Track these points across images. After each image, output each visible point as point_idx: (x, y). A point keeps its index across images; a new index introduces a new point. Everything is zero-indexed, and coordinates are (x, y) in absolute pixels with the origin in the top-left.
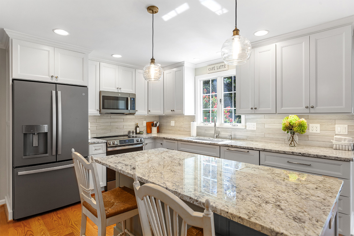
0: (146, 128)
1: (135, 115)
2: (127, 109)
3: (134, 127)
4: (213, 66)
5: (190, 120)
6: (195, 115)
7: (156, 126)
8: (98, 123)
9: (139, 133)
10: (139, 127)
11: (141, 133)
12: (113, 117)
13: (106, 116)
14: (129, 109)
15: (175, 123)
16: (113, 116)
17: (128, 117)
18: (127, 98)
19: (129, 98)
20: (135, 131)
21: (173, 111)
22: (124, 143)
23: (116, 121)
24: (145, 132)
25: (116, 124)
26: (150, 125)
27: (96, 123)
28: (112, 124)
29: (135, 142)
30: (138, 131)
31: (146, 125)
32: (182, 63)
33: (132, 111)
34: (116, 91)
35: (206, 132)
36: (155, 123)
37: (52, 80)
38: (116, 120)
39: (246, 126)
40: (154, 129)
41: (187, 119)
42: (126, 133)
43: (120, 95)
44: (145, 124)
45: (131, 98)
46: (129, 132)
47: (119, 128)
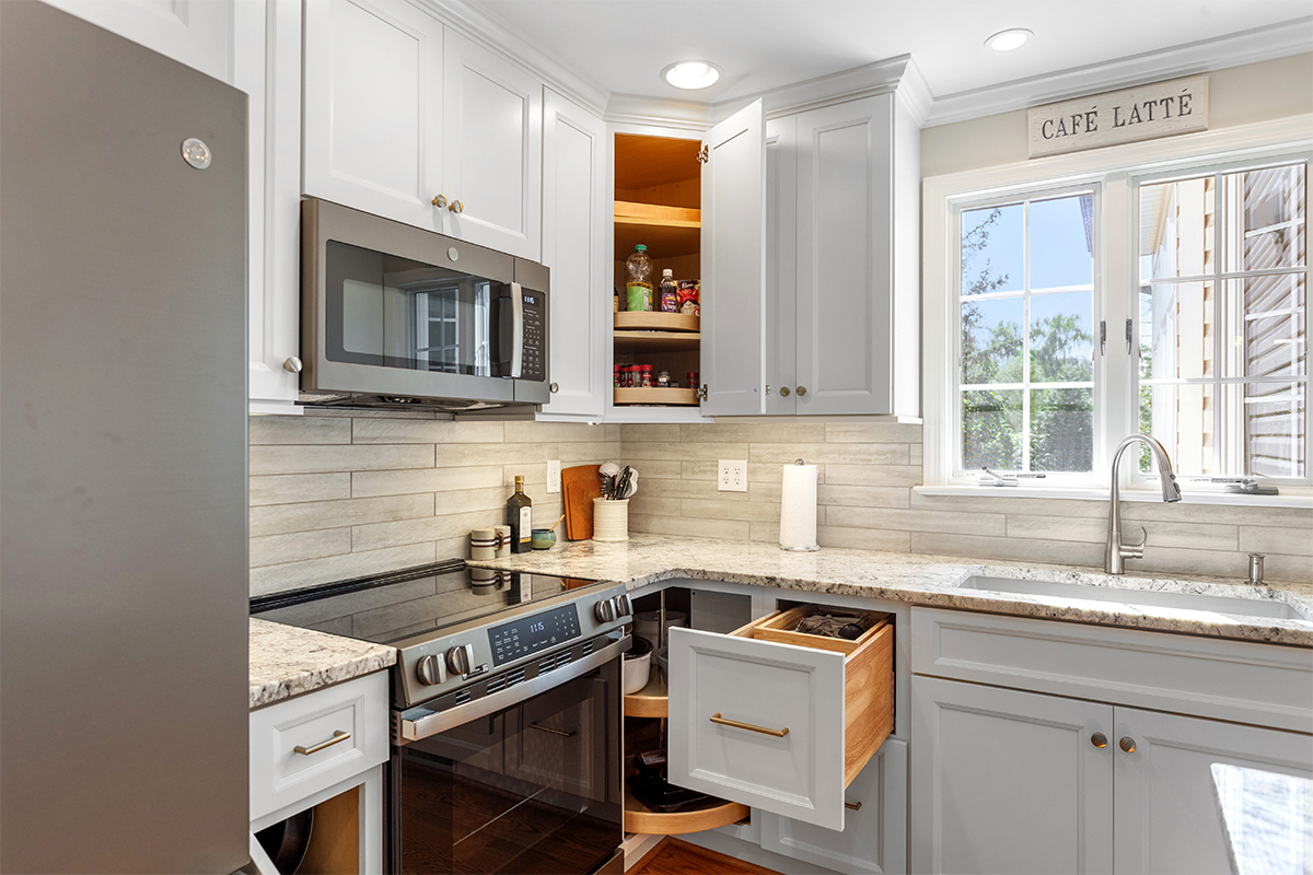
0: (560, 506)
1: (538, 417)
3: (496, 504)
4: (1082, 107)
5: (880, 453)
6: (919, 421)
7: (616, 489)
9: (531, 547)
10: (527, 502)
11: (541, 540)
12: (369, 433)
13: (316, 426)
14: (516, 371)
15: (751, 472)
16: (370, 426)
17: (465, 431)
19: (516, 289)
20: (507, 531)
21: (801, 391)
22: (522, 643)
23: (384, 464)
24: (558, 531)
25: (390, 485)
26: (585, 488)
28: (363, 486)
29: (588, 629)
30: (525, 534)
31: (559, 489)
32: (886, 66)
35: (1014, 532)
36: (611, 470)
38: (389, 456)
40: (612, 514)
41: (854, 448)
42: (451, 550)
43: (454, 255)
46: (472, 541)
47: (406, 514)
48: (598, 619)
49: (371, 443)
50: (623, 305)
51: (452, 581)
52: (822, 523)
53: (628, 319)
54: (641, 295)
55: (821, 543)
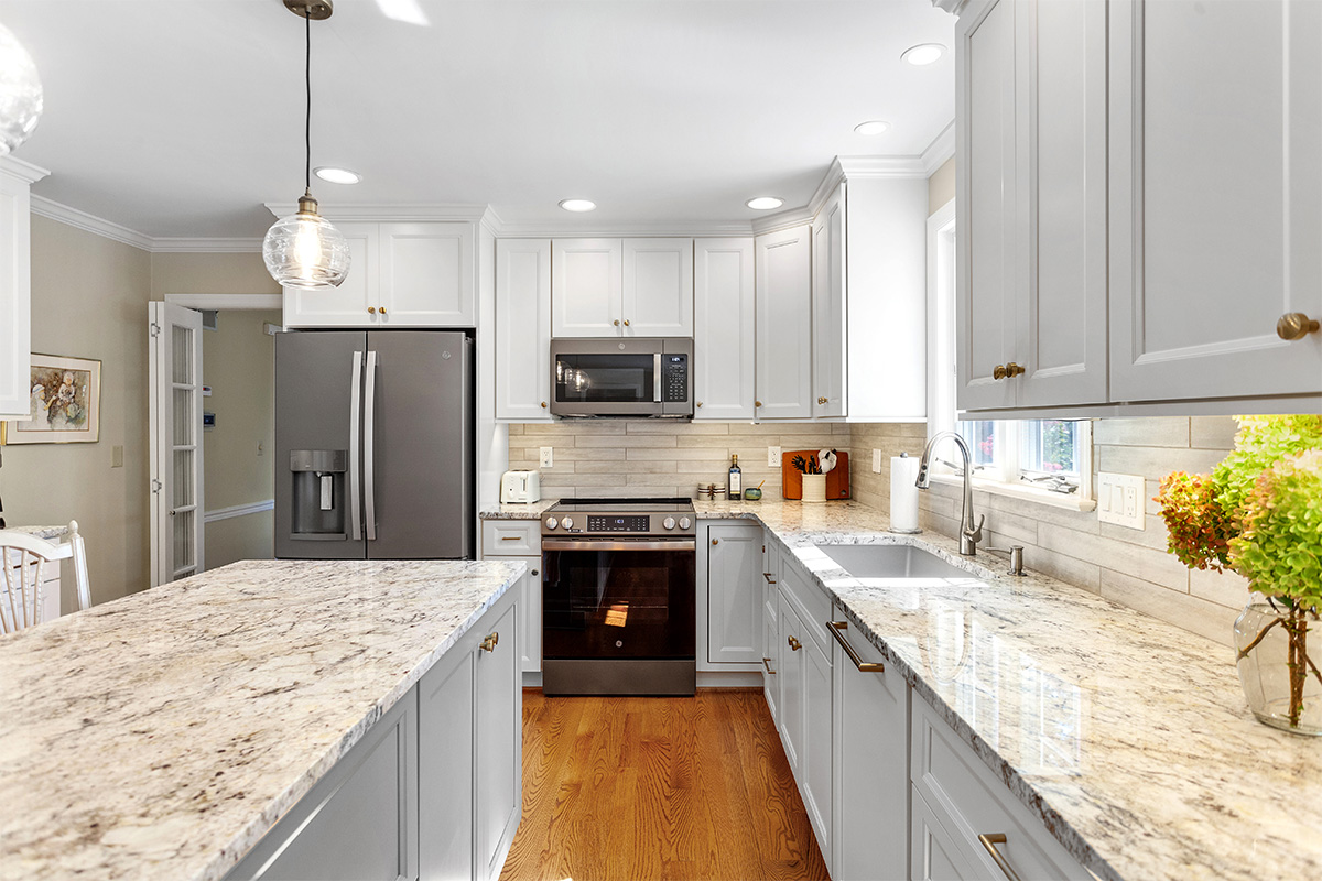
0: (781, 475)
1: (698, 421)
2: (653, 398)
3: (721, 470)
6: (925, 420)
8: (580, 451)
9: (738, 497)
10: (741, 470)
11: (749, 495)
12: (636, 430)
13: (606, 427)
14: (658, 397)
15: (882, 458)
16: (634, 426)
19: (658, 358)
20: (722, 486)
22: (606, 527)
23: (645, 445)
24: (773, 492)
25: (649, 456)
26: (800, 464)
27: (574, 451)
28: (633, 455)
31: (779, 464)
35: (956, 515)
37: (373, 320)
38: (646, 441)
39: (1094, 497)
40: (812, 485)
43: (622, 346)
44: (775, 459)
45: (663, 357)
46: (698, 489)
47: (658, 471)
49: (636, 434)
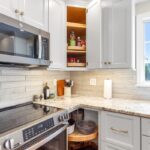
2: (36, 56)
7: (68, 85)
9: (49, 98)
15: (97, 81)
17: (33, 72)
18: (36, 38)
21: (109, 63)
26: (62, 85)
30: (48, 95)
33: (43, 62)
34: (13, 16)
36: (68, 81)
42: (30, 99)
45: (43, 38)
46: (35, 98)
48: (59, 120)
50: (69, 44)
51: (30, 107)
52: (113, 92)
53: (70, 48)
54: (73, 42)
55: (113, 97)
